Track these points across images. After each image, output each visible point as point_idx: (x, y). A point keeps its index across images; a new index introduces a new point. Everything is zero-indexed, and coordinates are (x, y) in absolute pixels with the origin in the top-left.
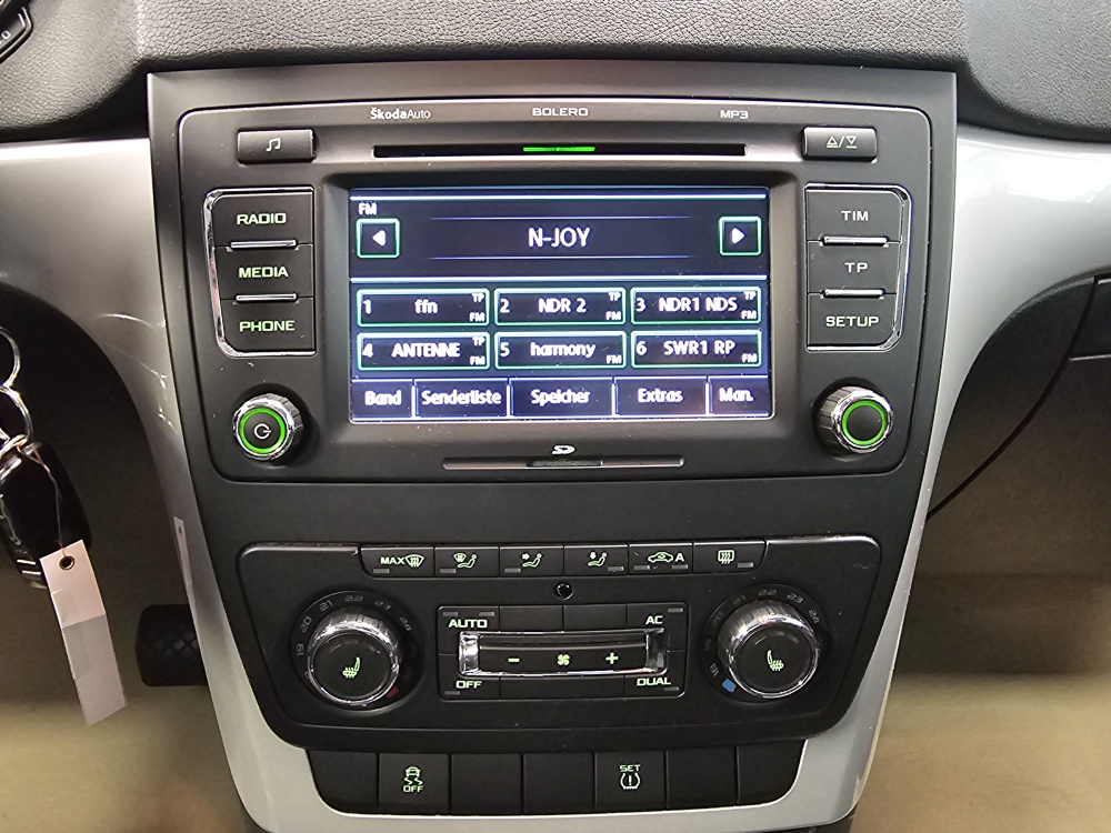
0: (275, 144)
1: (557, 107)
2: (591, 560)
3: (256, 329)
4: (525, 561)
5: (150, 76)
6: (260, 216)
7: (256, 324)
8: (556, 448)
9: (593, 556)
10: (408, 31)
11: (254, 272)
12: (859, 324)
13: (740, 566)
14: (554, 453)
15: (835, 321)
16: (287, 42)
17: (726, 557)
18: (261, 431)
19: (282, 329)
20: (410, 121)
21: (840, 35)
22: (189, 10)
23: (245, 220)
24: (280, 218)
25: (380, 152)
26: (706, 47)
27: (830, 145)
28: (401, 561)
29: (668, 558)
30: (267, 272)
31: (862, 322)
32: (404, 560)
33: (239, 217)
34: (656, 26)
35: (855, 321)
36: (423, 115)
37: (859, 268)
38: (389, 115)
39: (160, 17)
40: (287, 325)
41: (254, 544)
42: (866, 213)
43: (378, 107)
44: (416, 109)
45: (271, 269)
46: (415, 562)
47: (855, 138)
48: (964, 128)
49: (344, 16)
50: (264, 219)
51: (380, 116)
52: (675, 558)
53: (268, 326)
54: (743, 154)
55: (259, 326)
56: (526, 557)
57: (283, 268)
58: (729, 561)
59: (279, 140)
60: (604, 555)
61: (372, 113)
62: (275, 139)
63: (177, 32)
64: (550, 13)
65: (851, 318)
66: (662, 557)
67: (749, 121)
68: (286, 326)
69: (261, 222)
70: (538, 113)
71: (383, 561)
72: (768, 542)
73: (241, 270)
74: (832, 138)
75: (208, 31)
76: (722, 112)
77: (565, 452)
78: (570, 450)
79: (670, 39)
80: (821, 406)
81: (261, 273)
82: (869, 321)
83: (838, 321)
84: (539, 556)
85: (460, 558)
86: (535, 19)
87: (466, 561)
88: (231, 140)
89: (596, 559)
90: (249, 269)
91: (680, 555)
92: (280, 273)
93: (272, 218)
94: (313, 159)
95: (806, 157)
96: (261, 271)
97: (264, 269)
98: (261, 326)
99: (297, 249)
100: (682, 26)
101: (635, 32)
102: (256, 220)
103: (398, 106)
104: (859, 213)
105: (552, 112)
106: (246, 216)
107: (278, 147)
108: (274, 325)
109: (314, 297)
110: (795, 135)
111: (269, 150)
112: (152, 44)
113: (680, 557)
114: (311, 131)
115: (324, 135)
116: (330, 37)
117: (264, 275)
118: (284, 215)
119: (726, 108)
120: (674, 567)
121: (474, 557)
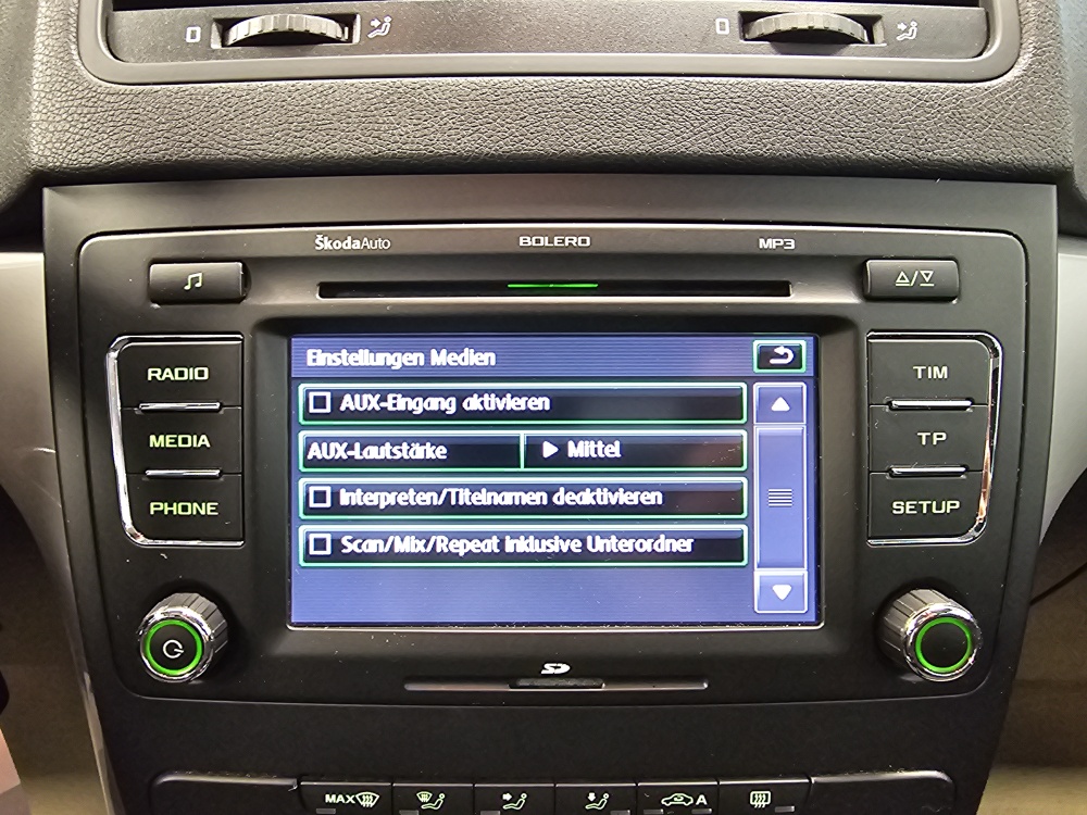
0: (195, 280)
1: (551, 234)
2: (591, 802)
3: (170, 512)
4: (507, 802)
5: (46, 191)
6: (177, 370)
7: (170, 505)
8: (547, 666)
9: (592, 797)
10: (363, 138)
11: (168, 441)
12: (934, 511)
13: (778, 810)
14: (543, 672)
15: (903, 508)
16: (213, 152)
17: (760, 800)
18: (171, 649)
19: (203, 512)
20: (365, 252)
21: (912, 141)
22: (93, 110)
23: (157, 376)
24: (201, 374)
25: (327, 290)
26: (741, 158)
27: (900, 283)
28: (350, 799)
29: (686, 800)
30: (185, 441)
31: (939, 508)
32: (355, 799)
33: (150, 370)
34: (678, 132)
35: (929, 506)
36: (380, 244)
37: (935, 439)
38: (338, 245)
39: (58, 118)
40: (209, 508)
41: (170, 772)
42: (945, 369)
43: (324, 234)
44: (372, 236)
45: (189, 437)
46: (368, 800)
47: (931, 273)
48: (1066, 241)
49: (284, 119)
50: (181, 374)
51: (327, 245)
52: (695, 801)
53: (185, 509)
54: (788, 295)
55: (174, 509)
56: (507, 797)
57: (204, 437)
58: (764, 804)
59: (200, 275)
60: (606, 796)
61: (317, 242)
62: (195, 274)
63: (78, 137)
64: (543, 115)
65: (925, 504)
66: (679, 799)
67: (796, 252)
68: (207, 509)
69: (177, 378)
70: (527, 242)
71: (328, 798)
72: (813, 780)
73: (153, 438)
74: (902, 274)
75: (115, 137)
76: (762, 241)
77: (558, 671)
78: (565, 668)
79: (695, 148)
80: (885, 615)
81: (176, 442)
82: (947, 507)
83: (908, 507)
84: (524, 796)
85: (424, 797)
86: (523, 123)
87: (432, 801)
88: (143, 275)
89: (596, 801)
90: (161, 437)
91: (702, 797)
92: (201, 443)
93: (191, 374)
94: (244, 298)
95: (868, 298)
96: (176, 439)
97: (180, 437)
98: (177, 509)
99: (221, 412)
100: (711, 131)
101: (651, 139)
102: (171, 376)
103: (349, 233)
104: (936, 369)
105: (544, 241)
106: (159, 370)
107: (198, 285)
108: (193, 508)
109: (242, 473)
110: (854, 270)
111: (187, 288)
112: (47, 153)
113: (702, 799)
114: (240, 264)
115: (255, 268)
116: (265, 145)
117: (180, 445)
118: (206, 370)
119: (767, 235)
120: (694, 811)
121: (442, 796)
